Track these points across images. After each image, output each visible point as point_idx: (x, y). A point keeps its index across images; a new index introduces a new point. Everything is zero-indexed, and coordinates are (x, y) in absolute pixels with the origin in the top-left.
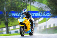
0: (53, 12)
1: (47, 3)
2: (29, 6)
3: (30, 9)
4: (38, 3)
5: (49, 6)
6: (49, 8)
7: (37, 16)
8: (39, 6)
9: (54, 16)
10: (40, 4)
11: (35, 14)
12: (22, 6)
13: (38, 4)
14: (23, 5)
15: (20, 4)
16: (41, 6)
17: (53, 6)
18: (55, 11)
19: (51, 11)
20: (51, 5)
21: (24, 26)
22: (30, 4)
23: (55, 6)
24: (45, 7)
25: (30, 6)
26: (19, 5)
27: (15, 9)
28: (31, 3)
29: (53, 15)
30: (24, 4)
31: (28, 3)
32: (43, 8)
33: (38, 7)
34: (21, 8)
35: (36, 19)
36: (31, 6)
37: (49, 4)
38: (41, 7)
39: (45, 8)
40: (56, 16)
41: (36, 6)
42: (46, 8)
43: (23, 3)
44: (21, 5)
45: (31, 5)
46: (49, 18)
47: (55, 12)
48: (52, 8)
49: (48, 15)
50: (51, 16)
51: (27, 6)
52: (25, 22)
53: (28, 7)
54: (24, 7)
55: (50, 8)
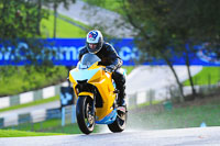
0: (147, 43)
1: (124, 7)
2: (47, 18)
3: (55, 31)
4: (84, 8)
5: (130, 19)
6: (128, 28)
8: (88, 20)
9: (152, 58)
10: (92, 10)
11: (73, 49)
12: (21, 18)
13: (86, 12)
14: (23, 15)
15: (14, 10)
16: (99, 19)
17: (148, 16)
18: (154, 37)
19: (140, 38)
20: (138, 13)
21: (92, 96)
22: (52, 10)
23: (153, 19)
24: (116, 21)
25: (52, 17)
26: (7, 15)
28: (55, 7)
29: (146, 54)
30: (30, 11)
31: (43, 7)
32: (107, 28)
33: (86, 23)
34: (16, 26)
36: (58, 20)
37: (131, 11)
38: (98, 22)
39: (114, 28)
40: (159, 57)
41: (76, 19)
42: (118, 27)
43: (23, 8)
44: (17, 14)
45: (55, 13)
46: (130, 67)
48: (143, 25)
49: (125, 54)
50: (138, 58)
51: (39, 17)
52: (98, 80)
53: (43, 21)
54: (27, 21)
55: (136, 27)
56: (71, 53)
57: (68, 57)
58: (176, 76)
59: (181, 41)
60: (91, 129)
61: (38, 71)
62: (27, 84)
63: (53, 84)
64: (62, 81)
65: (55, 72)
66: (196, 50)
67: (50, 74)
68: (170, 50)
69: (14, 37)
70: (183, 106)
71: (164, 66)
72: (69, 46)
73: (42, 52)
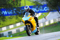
0: (51, 5)
21: (30, 25)
27: (6, 6)
32: (39, 2)
34: (12, 4)
49: (46, 9)
60: (30, 34)
62: (17, 21)
68: (58, 7)
69: (12, 7)
73: (21, 11)
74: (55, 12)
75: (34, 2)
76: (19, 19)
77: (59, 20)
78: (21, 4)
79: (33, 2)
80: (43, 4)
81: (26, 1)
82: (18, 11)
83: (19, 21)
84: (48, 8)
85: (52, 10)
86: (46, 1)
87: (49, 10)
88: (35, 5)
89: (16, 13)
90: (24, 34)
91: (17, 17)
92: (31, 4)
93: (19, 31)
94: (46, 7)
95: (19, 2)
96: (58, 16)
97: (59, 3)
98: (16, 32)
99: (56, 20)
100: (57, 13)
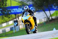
7: (19, 12)
11: (16, 9)
19: (35, 4)
35: (18, 16)
47: (39, 6)
56: (16, 10)
57: (15, 12)
58: (46, 14)
59: (47, 4)
61: (6, 17)
62: (3, 21)
63: (12, 20)
64: (14, 19)
65: (11, 17)
66: (52, 6)
67: (9, 17)
68: (44, 7)
70: (49, 23)
71: (42, 12)
72: (15, 8)
73: (6, 11)
74: (41, 12)
75: (20, 2)
76: (5, 19)
77: (45, 20)
78: (7, 4)
79: (18, 2)
80: (29, 4)
81: (12, 1)
82: (4, 11)
83: (5, 21)
84: (34, 8)
85: (38, 10)
86: (32, 1)
87: (34, 10)
88: (20, 5)
89: (2, 13)
90: (9, 34)
91: (3, 17)
92: (17, 4)
93: (5, 31)
94: (32, 8)
95: (5, 2)
96: (44, 16)
97: (45, 3)
98: (2, 33)
99: (41, 20)
100: (43, 13)
